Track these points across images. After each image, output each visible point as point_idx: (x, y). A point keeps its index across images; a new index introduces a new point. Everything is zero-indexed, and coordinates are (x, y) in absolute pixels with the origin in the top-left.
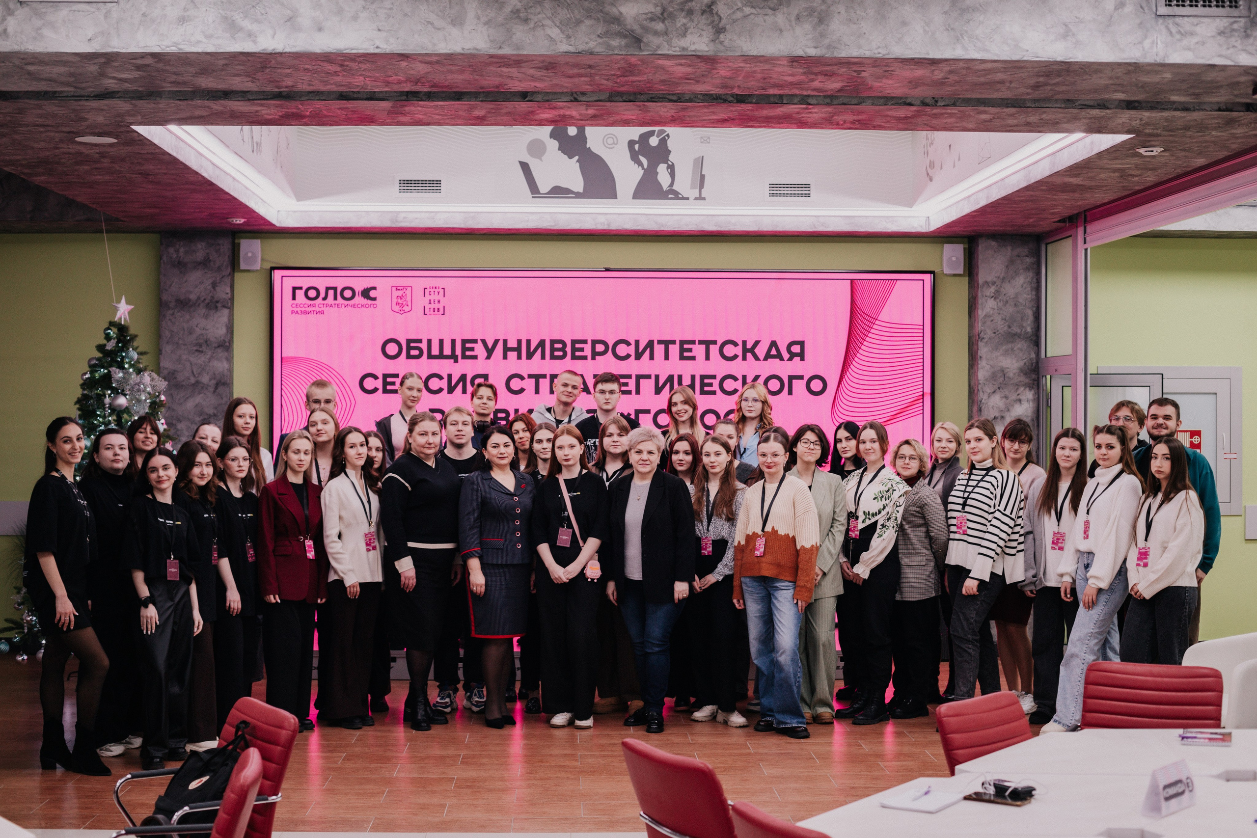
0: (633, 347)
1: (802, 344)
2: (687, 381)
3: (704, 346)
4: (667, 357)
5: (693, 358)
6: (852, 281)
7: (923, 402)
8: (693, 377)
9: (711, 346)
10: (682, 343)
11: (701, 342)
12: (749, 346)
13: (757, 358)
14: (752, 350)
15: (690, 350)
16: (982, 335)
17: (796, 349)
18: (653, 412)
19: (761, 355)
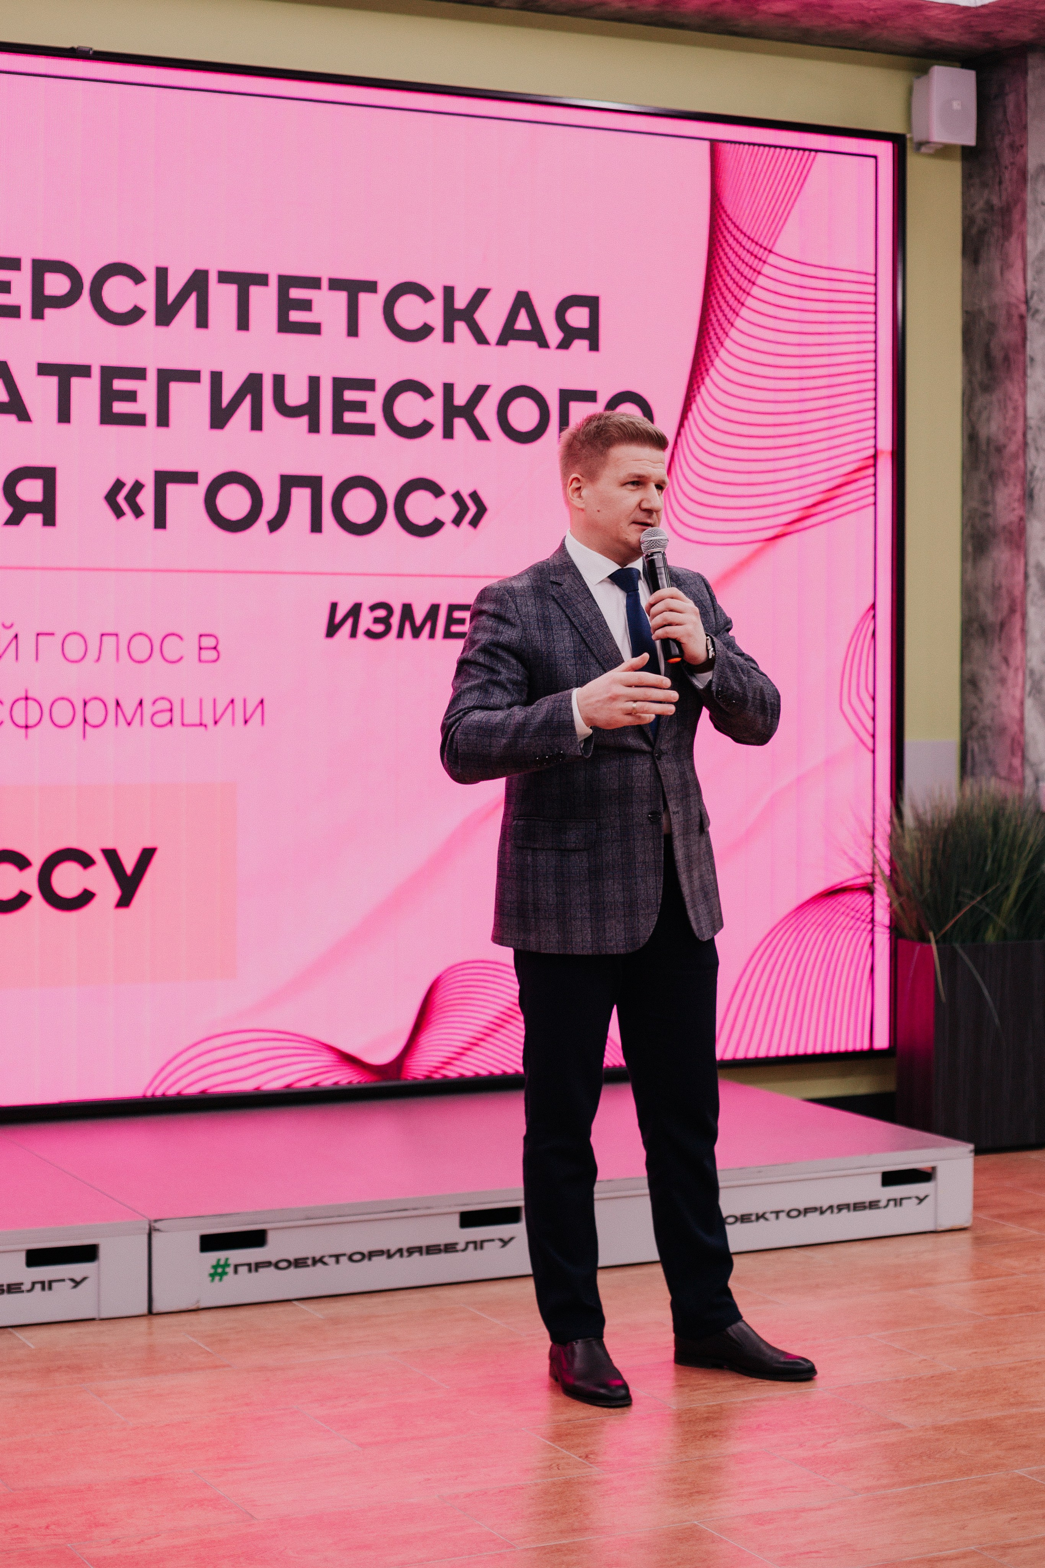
0: (149, 287)
1: (592, 303)
2: (296, 395)
3: (342, 297)
4: (243, 323)
5: (314, 329)
6: (714, 144)
7: (875, 475)
8: (314, 383)
9: (364, 298)
10: (286, 282)
11: (336, 284)
12: (461, 302)
13: (480, 338)
14: (468, 315)
15: (306, 305)
16: (1034, 302)
17: (578, 317)
18: (205, 481)
19: (492, 331)
